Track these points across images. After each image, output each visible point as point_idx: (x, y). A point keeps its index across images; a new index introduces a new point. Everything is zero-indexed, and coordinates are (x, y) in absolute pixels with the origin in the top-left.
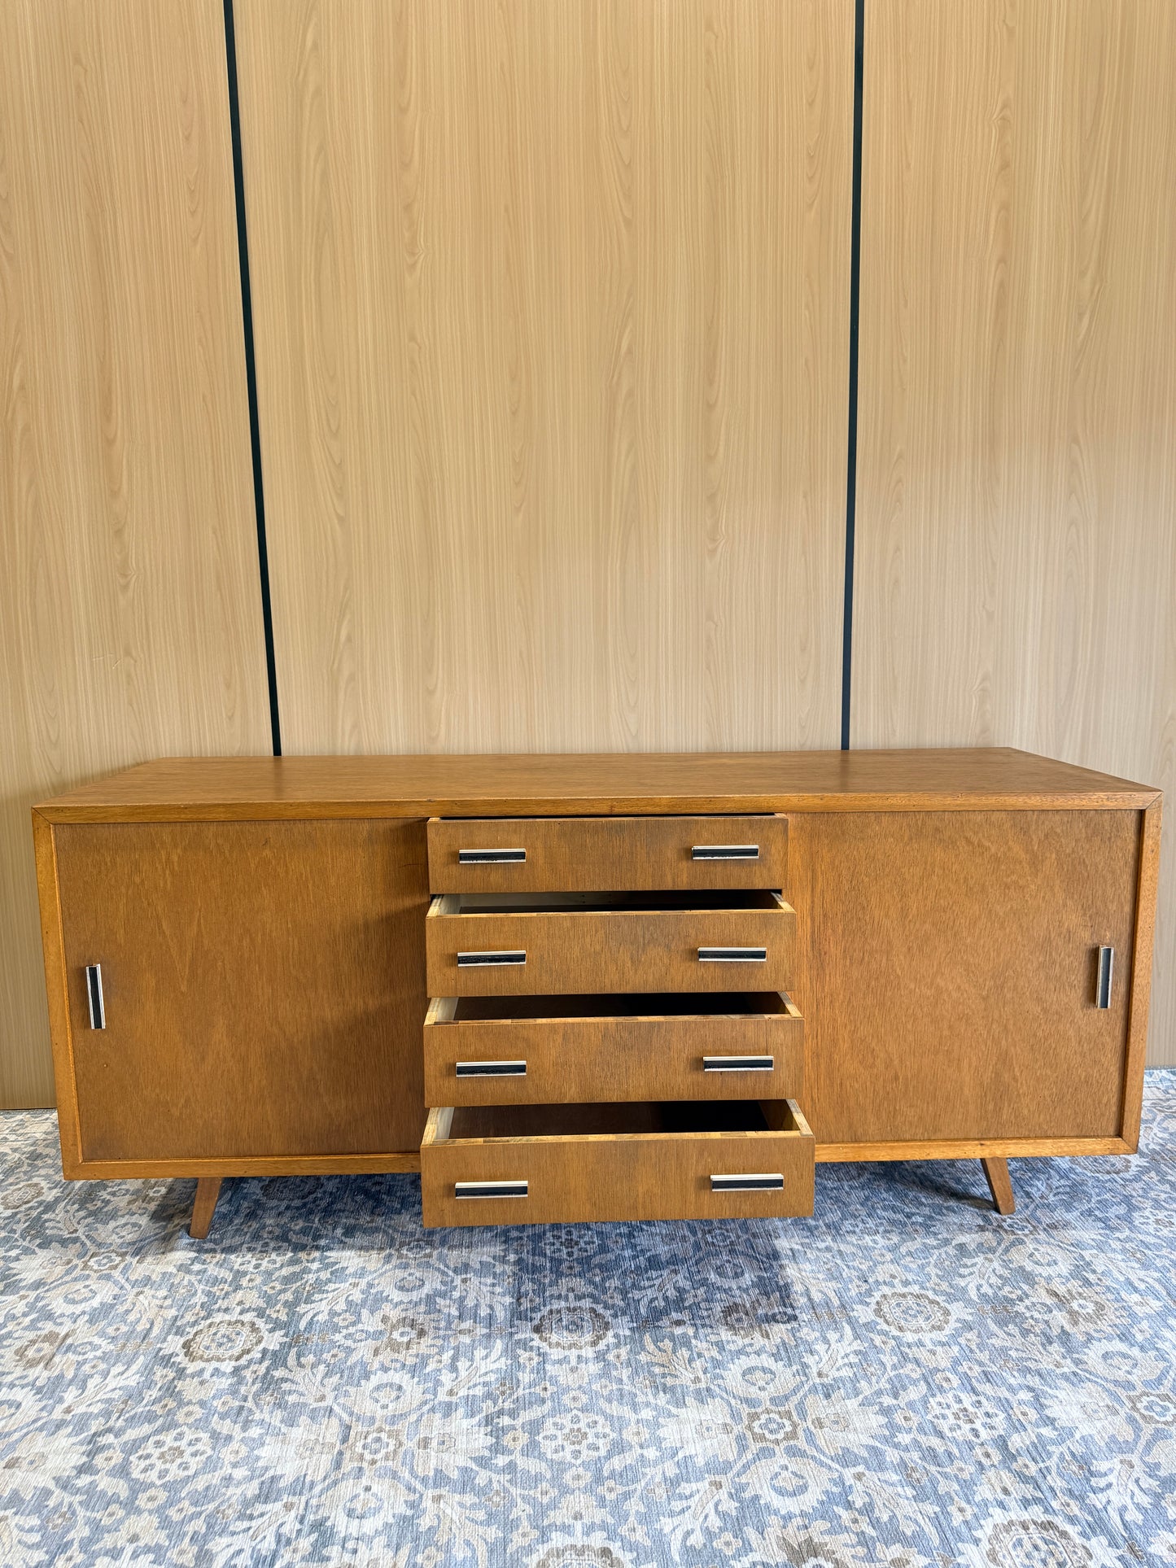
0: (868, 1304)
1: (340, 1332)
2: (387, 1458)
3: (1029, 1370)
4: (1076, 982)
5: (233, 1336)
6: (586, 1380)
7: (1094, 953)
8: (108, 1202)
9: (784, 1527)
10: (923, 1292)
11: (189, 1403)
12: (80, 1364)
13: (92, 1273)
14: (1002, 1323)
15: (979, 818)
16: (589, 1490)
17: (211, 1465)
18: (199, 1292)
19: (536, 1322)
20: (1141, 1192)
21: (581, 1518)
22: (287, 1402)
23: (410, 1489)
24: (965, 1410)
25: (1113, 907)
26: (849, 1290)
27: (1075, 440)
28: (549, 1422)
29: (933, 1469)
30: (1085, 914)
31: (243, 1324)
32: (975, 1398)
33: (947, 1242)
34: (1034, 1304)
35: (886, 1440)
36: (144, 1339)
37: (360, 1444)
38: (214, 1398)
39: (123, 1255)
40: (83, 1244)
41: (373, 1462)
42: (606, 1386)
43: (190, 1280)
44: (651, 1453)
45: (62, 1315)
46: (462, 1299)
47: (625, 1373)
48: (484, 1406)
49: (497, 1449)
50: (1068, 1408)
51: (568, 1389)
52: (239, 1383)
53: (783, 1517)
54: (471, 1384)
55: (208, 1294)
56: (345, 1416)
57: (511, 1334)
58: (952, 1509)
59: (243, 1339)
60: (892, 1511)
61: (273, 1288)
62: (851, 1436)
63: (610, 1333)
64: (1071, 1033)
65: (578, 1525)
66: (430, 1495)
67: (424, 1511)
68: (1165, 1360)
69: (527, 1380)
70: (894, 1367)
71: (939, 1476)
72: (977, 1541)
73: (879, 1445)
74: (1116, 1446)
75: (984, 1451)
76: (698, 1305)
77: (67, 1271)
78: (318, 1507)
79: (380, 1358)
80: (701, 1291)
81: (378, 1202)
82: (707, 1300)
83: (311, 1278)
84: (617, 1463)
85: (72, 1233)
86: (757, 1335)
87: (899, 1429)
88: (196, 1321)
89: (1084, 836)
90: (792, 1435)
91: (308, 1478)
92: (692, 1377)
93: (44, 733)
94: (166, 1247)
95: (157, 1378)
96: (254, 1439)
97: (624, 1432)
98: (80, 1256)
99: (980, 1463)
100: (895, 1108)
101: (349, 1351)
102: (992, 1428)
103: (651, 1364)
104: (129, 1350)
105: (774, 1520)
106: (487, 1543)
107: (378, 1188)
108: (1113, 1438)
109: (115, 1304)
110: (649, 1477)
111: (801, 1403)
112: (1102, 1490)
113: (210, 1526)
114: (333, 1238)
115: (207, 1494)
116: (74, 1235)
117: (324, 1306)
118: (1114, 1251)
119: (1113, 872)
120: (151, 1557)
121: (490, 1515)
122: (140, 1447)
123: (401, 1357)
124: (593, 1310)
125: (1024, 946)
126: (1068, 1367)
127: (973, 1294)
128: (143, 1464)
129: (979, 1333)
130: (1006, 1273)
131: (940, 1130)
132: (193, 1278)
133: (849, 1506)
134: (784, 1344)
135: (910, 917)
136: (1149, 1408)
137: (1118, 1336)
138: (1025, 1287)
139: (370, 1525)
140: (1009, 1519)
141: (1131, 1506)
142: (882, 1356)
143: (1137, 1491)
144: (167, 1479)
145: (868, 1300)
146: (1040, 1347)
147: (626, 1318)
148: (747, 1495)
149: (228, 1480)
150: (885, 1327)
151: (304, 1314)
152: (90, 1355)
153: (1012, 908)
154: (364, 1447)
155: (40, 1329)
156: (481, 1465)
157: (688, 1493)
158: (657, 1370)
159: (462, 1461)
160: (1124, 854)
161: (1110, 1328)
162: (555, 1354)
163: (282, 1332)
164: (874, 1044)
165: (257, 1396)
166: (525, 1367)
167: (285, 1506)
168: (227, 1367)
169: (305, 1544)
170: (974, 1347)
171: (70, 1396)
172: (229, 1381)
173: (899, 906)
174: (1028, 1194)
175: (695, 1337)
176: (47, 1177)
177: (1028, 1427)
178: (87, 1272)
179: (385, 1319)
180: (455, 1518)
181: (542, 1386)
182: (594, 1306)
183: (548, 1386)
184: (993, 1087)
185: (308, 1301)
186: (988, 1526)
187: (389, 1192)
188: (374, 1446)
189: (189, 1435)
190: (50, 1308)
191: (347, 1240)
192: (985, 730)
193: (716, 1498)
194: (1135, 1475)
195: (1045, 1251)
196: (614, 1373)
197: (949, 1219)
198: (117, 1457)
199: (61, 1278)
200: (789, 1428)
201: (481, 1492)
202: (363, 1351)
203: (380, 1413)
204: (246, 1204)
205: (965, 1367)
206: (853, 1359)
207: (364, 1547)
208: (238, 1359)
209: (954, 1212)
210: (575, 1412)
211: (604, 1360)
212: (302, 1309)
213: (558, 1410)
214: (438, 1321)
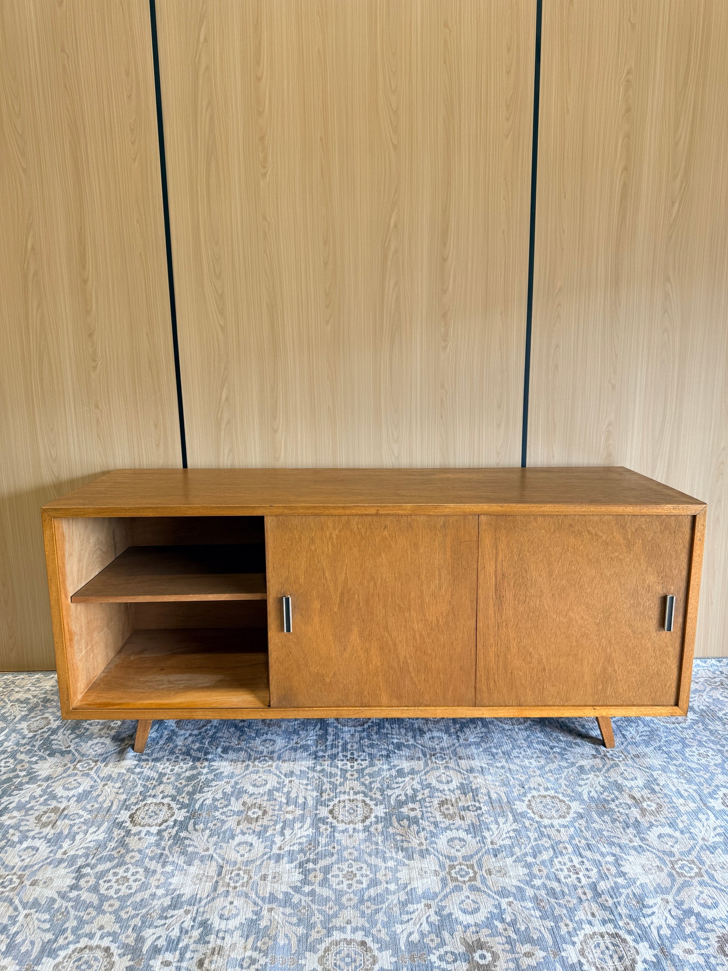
0: (523, 801)
1: (218, 811)
2: (243, 886)
3: (613, 844)
4: (652, 615)
5: (158, 812)
6: (358, 843)
7: (664, 599)
8: (87, 729)
9: (465, 932)
10: (556, 795)
11: (133, 851)
12: (71, 826)
13: (78, 772)
14: (600, 815)
15: (596, 518)
16: (356, 907)
17: (144, 887)
18: (139, 785)
19: (331, 807)
20: (691, 736)
21: (351, 923)
22: (187, 851)
23: (255, 904)
24: (574, 866)
25: (676, 572)
26: (513, 792)
27: (668, 279)
28: (335, 867)
29: (553, 900)
30: (659, 576)
31: (163, 804)
32: (580, 859)
33: (573, 764)
34: (621, 804)
35: (527, 883)
36: (108, 812)
37: (228, 877)
38: (146, 848)
39: (96, 761)
40: (74, 755)
41: (235, 888)
42: (368, 847)
43: (134, 778)
44: (392, 887)
45: (62, 797)
46: (289, 792)
47: (380, 839)
48: (299, 856)
49: (305, 882)
50: (634, 867)
51: (347, 848)
52: (161, 839)
53: (465, 926)
54: (292, 843)
55: (144, 786)
56: (220, 861)
57: (316, 814)
58: (561, 924)
59: (163, 814)
60: (527, 925)
61: (181, 783)
62: (507, 880)
63: (373, 815)
64: (649, 645)
65: (349, 927)
66: (266, 908)
67: (263, 917)
68: (694, 839)
69: (324, 842)
70: (536, 840)
71: (555, 905)
72: (574, 944)
73: (523, 886)
74: (660, 890)
75: (583, 891)
76: (424, 800)
77: (64, 771)
78: (203, 912)
79: (241, 826)
80: (427, 791)
81: (243, 732)
82: (430, 797)
83: (203, 778)
84: (372, 892)
85: (67, 748)
86: (457, 818)
87: (535, 877)
88: (137, 802)
89: (659, 530)
90: (473, 879)
91: (198, 896)
92: (418, 842)
93: (48, 453)
94: (120, 757)
95: (115, 835)
96: (168, 873)
97: (378, 874)
98: (72, 761)
99: (580, 898)
100: (543, 687)
101: (223, 822)
102: (589, 877)
103: (395, 834)
104: (99, 818)
105: (459, 928)
106: (297, 936)
107: (243, 724)
108: (659, 885)
109: (91, 791)
110: (390, 900)
111: (480, 859)
112: (649, 916)
113: (143, 922)
114: (216, 754)
115: (142, 903)
116: (68, 749)
117: (209, 795)
118: (672, 772)
119: (676, 552)
120: (111, 938)
121: (300, 920)
122: (105, 875)
123: (252, 826)
124: (364, 801)
125: (622, 594)
126: (637, 842)
127: (585, 797)
128: (107, 885)
129: (587, 820)
130: (606, 784)
131: (570, 700)
132: (135, 777)
133: (503, 921)
134: (473, 824)
135: (554, 576)
136: (682, 868)
137: (668, 824)
138: (617, 793)
139: (232, 924)
140: (593, 931)
141: (664, 926)
142: (529, 833)
143: (669, 917)
144: (119, 894)
145: (523, 799)
146: (622, 830)
147: (383, 806)
148: (445, 913)
149: (153, 895)
150: (532, 815)
151: (198, 799)
152: (77, 821)
153: (615, 571)
154: (230, 879)
155: (49, 805)
156: (295, 891)
157: (411, 910)
158: (398, 838)
159: (285, 888)
160: (683, 541)
161: (664, 819)
162: (341, 826)
163: (186, 810)
164: (531, 650)
165: (171, 847)
166: (323, 834)
167: (185, 911)
168: (154, 830)
169: (196, 933)
170: (583, 829)
171: (66, 845)
172: (155, 838)
173: (548, 570)
174: (624, 736)
175: (422, 819)
176: (53, 713)
177: (610, 877)
178: (76, 772)
179: (244, 804)
180: (280, 921)
181: (332, 846)
182: (364, 798)
183: (336, 846)
184: (602, 676)
185: (201, 792)
186: (581, 934)
187: (249, 726)
188: (237, 878)
189: (132, 870)
190: (54, 792)
191: (224, 755)
192: (609, 455)
193: (428, 914)
194: (669, 907)
195: (630, 772)
196: (374, 839)
197: (576, 750)
198: (92, 881)
199: (61, 775)
200: (472, 875)
201: (295, 907)
202: (231, 823)
203: (239, 859)
204: (166, 732)
205: (577, 840)
206: (512, 834)
207: (229, 936)
208: (160, 825)
209: (579, 746)
210: (350, 861)
211: (368, 831)
212: (197, 796)
213: (340, 860)
214: (274, 805)
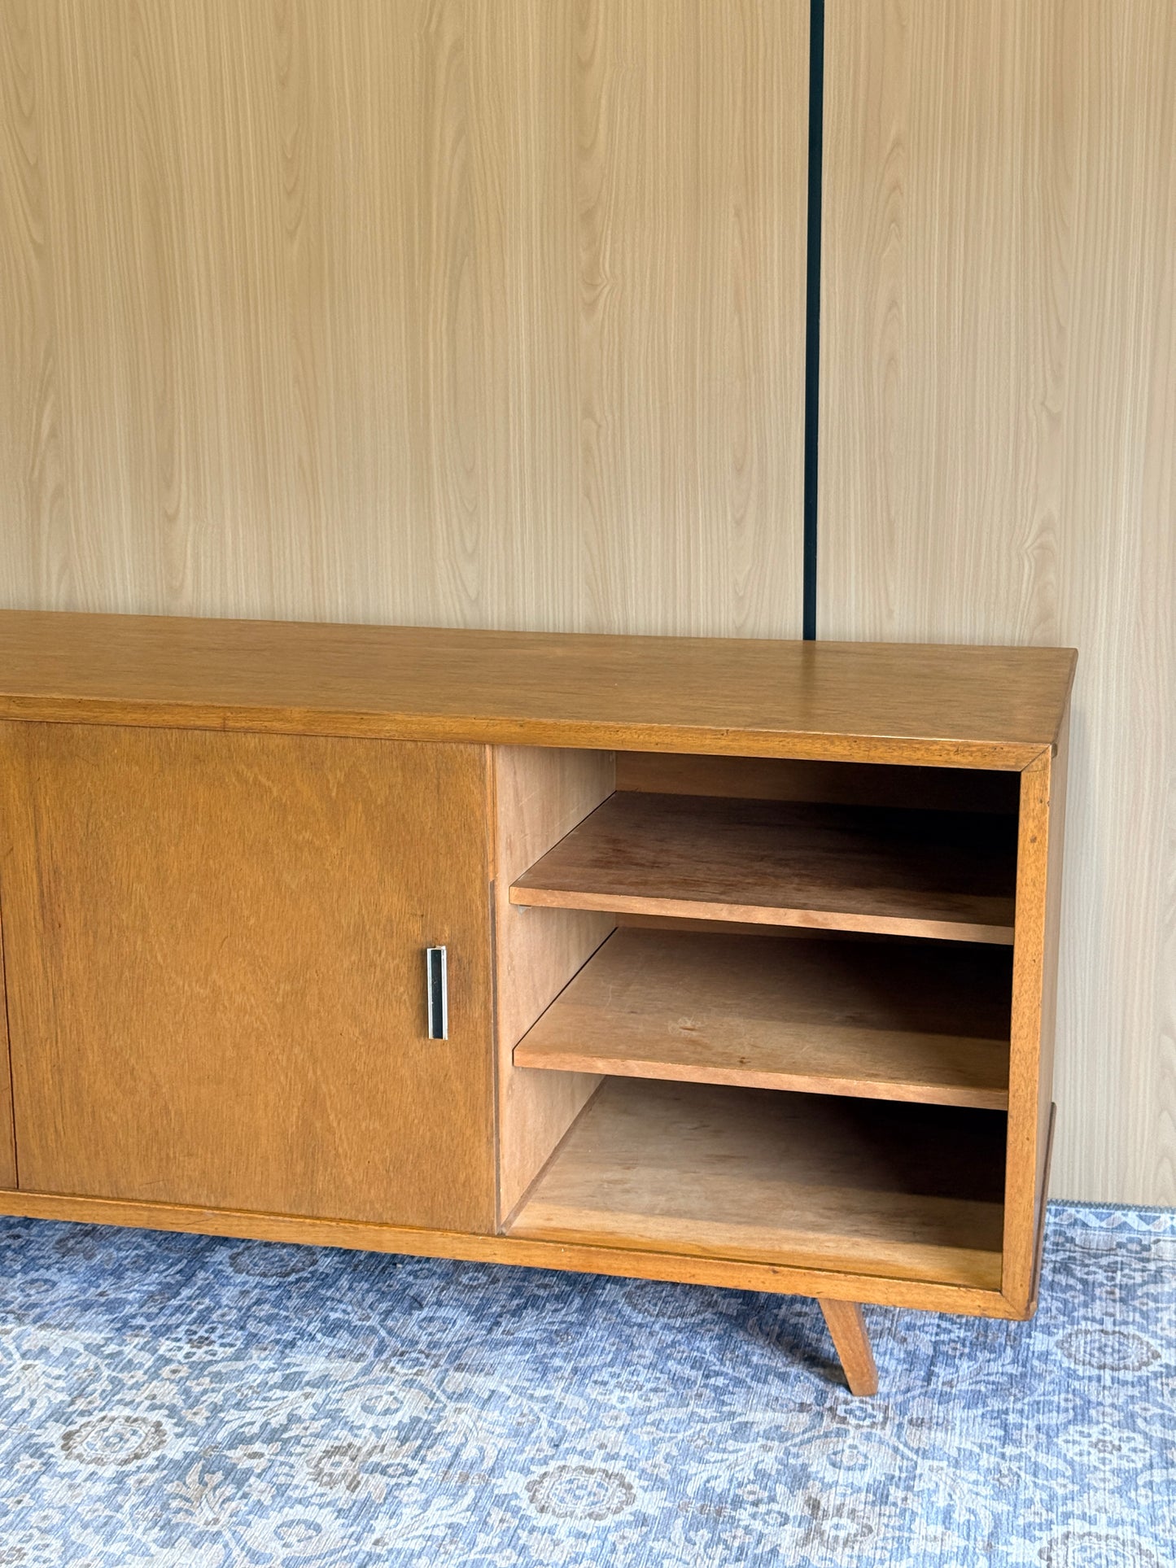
4: (406, 996)
15: (252, 743)
25: (451, 889)
30: (410, 897)
64: (405, 1071)
89: (401, 780)
100: (168, 1155)
119: (448, 838)
153: (307, 878)
160: (461, 812)
164: (133, 1061)
184: (301, 1140)
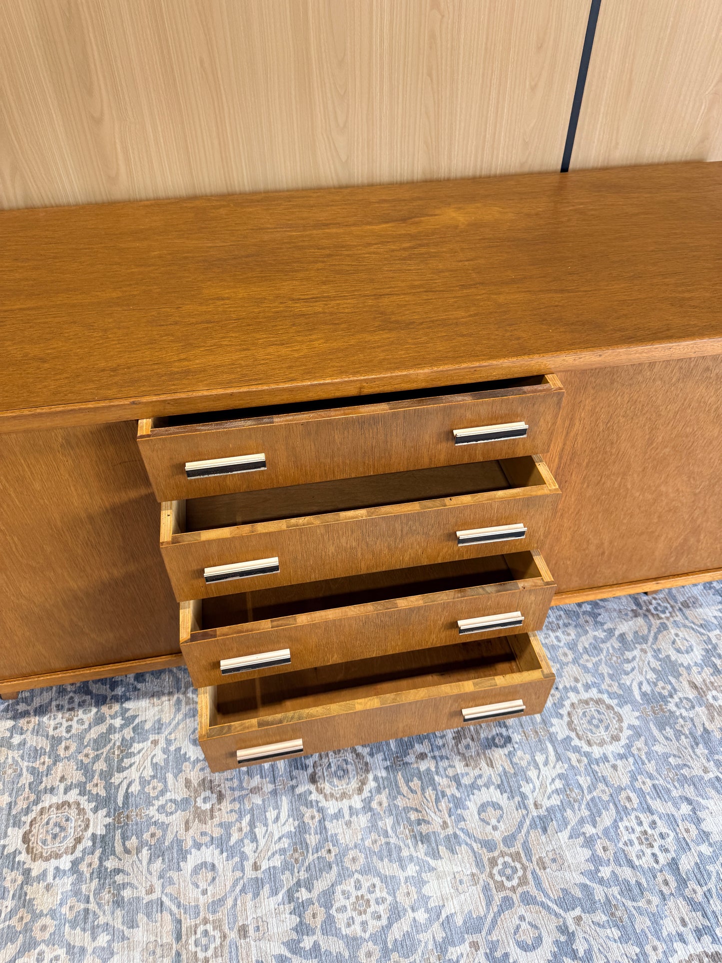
0: (562, 717)
1: (153, 805)
2: (216, 955)
3: (685, 779)
5: (64, 823)
6: (360, 835)
10: (600, 696)
11: (41, 914)
14: (661, 727)
18: (24, 770)
19: (310, 770)
22: (123, 898)
24: (646, 832)
28: (338, 890)
29: (629, 904)
31: (69, 805)
32: (651, 818)
33: (611, 633)
34: (681, 700)
35: (593, 876)
37: (192, 941)
38: (61, 904)
42: (376, 841)
43: (13, 757)
44: (421, 916)
47: (389, 822)
49: (302, 929)
50: (717, 820)
51: (347, 849)
52: (80, 881)
54: (270, 853)
55: (33, 771)
57: (293, 788)
58: (648, 949)
59: (73, 825)
61: (87, 755)
62: (567, 875)
63: (371, 776)
69: (313, 843)
70: (589, 790)
71: (634, 912)
73: (588, 883)
75: (663, 878)
79: (191, 832)
84: (396, 933)
86: (483, 764)
87: (600, 862)
88: (28, 807)
90: (524, 879)
92: (441, 821)
95: (7, 883)
96: (104, 948)
97: (398, 895)
99: (662, 893)
101: (164, 828)
102: (667, 850)
103: (407, 810)
110: (423, 944)
111: (526, 841)
114: (127, 684)
117: (134, 774)
123: (208, 829)
126: (712, 771)
127: (636, 694)
129: (646, 740)
130: (658, 665)
132: (16, 754)
134: (505, 772)
138: (673, 681)
140: (688, 953)
142: (578, 777)
145: (560, 710)
146: (691, 751)
147: (380, 756)
150: (577, 742)
151: (119, 785)
154: (196, 944)
158: (413, 816)
159: (276, 948)
162: (332, 807)
163: (105, 811)
164: (591, 536)
165: (97, 893)
166: (310, 827)
168: (65, 863)
170: (644, 757)
172: (71, 880)
175: (437, 773)
177: (692, 846)
179: (188, 783)
181: (327, 848)
183: (331, 847)
184: (679, 548)
185: (121, 769)
188: (204, 941)
191: (139, 686)
195: (683, 637)
196: (380, 824)
200: (520, 873)
202: (176, 825)
205: (640, 781)
206: (558, 784)
208: (73, 850)
210: (356, 876)
211: (371, 809)
212: (116, 779)
213: (343, 875)
214: (232, 779)
